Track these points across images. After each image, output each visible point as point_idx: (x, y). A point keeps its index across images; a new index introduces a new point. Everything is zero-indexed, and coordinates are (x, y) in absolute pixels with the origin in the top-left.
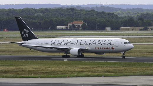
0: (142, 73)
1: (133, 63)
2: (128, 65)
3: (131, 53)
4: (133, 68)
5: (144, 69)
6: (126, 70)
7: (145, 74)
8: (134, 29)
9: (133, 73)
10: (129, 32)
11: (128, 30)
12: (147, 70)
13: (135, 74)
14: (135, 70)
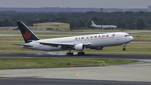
0: (16, 67)
1: (9, 58)
2: (4, 59)
3: (7, 50)
4: (8, 62)
5: (18, 63)
6: (3, 64)
7: (18, 67)
8: (9, 29)
9: (9, 66)
10: (5, 31)
11: (4, 29)
12: (21, 64)
13: (9, 67)
14: (10, 64)
